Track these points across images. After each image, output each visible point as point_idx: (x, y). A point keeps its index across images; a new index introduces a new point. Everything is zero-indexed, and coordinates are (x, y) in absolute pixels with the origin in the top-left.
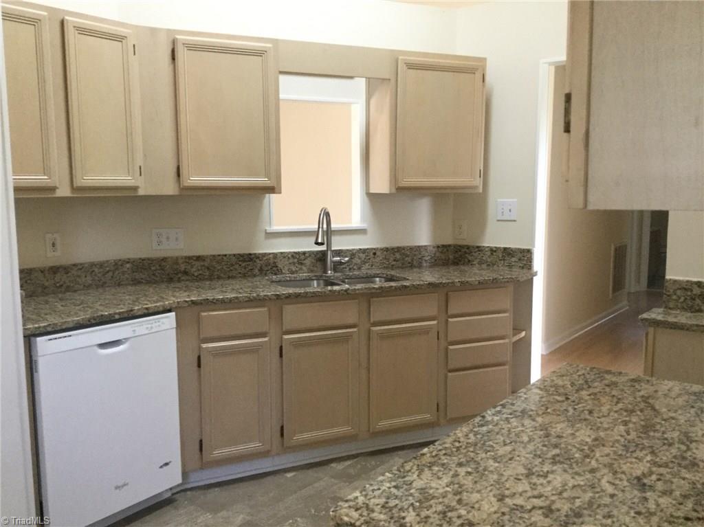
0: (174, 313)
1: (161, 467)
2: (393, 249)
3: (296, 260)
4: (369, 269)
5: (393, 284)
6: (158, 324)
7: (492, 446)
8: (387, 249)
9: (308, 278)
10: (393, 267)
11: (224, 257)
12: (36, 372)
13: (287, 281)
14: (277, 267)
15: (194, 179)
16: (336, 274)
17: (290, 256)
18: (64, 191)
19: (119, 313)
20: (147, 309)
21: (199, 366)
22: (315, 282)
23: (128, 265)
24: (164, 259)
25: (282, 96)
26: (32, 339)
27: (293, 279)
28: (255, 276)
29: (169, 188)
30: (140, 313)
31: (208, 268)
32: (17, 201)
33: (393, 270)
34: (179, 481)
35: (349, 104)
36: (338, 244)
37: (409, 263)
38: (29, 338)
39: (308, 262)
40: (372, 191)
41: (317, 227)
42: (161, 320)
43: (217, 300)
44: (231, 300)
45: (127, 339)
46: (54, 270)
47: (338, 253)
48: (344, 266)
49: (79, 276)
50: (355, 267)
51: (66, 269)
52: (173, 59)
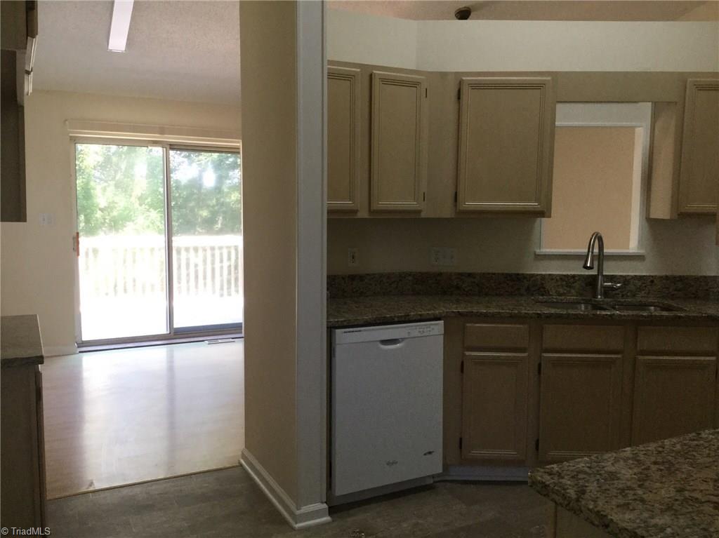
0: (443, 321)
1: (425, 454)
2: (675, 277)
3: (564, 283)
4: (645, 297)
5: (665, 313)
6: (428, 329)
7: (694, 456)
8: (667, 278)
9: (575, 301)
10: (673, 297)
11: (493, 276)
12: (334, 357)
13: (554, 302)
14: (544, 288)
15: (470, 204)
16: (606, 300)
17: (558, 278)
18: (363, 214)
19: (398, 317)
20: (421, 315)
21: (462, 370)
22: (583, 306)
23: (410, 278)
24: (440, 274)
25: (557, 123)
26: (333, 330)
27: (560, 301)
28: (522, 295)
29: (447, 212)
30: (414, 319)
31: (478, 285)
32: (329, 221)
33: (672, 299)
34: (440, 470)
35: (633, 128)
36: (610, 269)
37: (693, 294)
38: (331, 329)
39: (577, 285)
40: (652, 216)
41: (586, 250)
42: (432, 327)
43: (481, 314)
44: (493, 315)
45: (403, 339)
46: (352, 278)
47: (611, 278)
48: (617, 292)
49: (371, 284)
50: (629, 294)
51: (361, 278)
52: (459, 98)
